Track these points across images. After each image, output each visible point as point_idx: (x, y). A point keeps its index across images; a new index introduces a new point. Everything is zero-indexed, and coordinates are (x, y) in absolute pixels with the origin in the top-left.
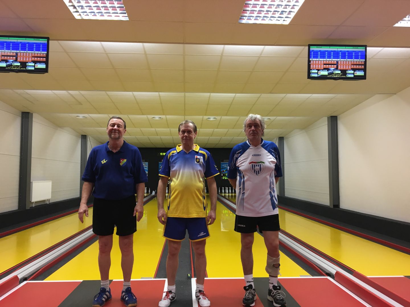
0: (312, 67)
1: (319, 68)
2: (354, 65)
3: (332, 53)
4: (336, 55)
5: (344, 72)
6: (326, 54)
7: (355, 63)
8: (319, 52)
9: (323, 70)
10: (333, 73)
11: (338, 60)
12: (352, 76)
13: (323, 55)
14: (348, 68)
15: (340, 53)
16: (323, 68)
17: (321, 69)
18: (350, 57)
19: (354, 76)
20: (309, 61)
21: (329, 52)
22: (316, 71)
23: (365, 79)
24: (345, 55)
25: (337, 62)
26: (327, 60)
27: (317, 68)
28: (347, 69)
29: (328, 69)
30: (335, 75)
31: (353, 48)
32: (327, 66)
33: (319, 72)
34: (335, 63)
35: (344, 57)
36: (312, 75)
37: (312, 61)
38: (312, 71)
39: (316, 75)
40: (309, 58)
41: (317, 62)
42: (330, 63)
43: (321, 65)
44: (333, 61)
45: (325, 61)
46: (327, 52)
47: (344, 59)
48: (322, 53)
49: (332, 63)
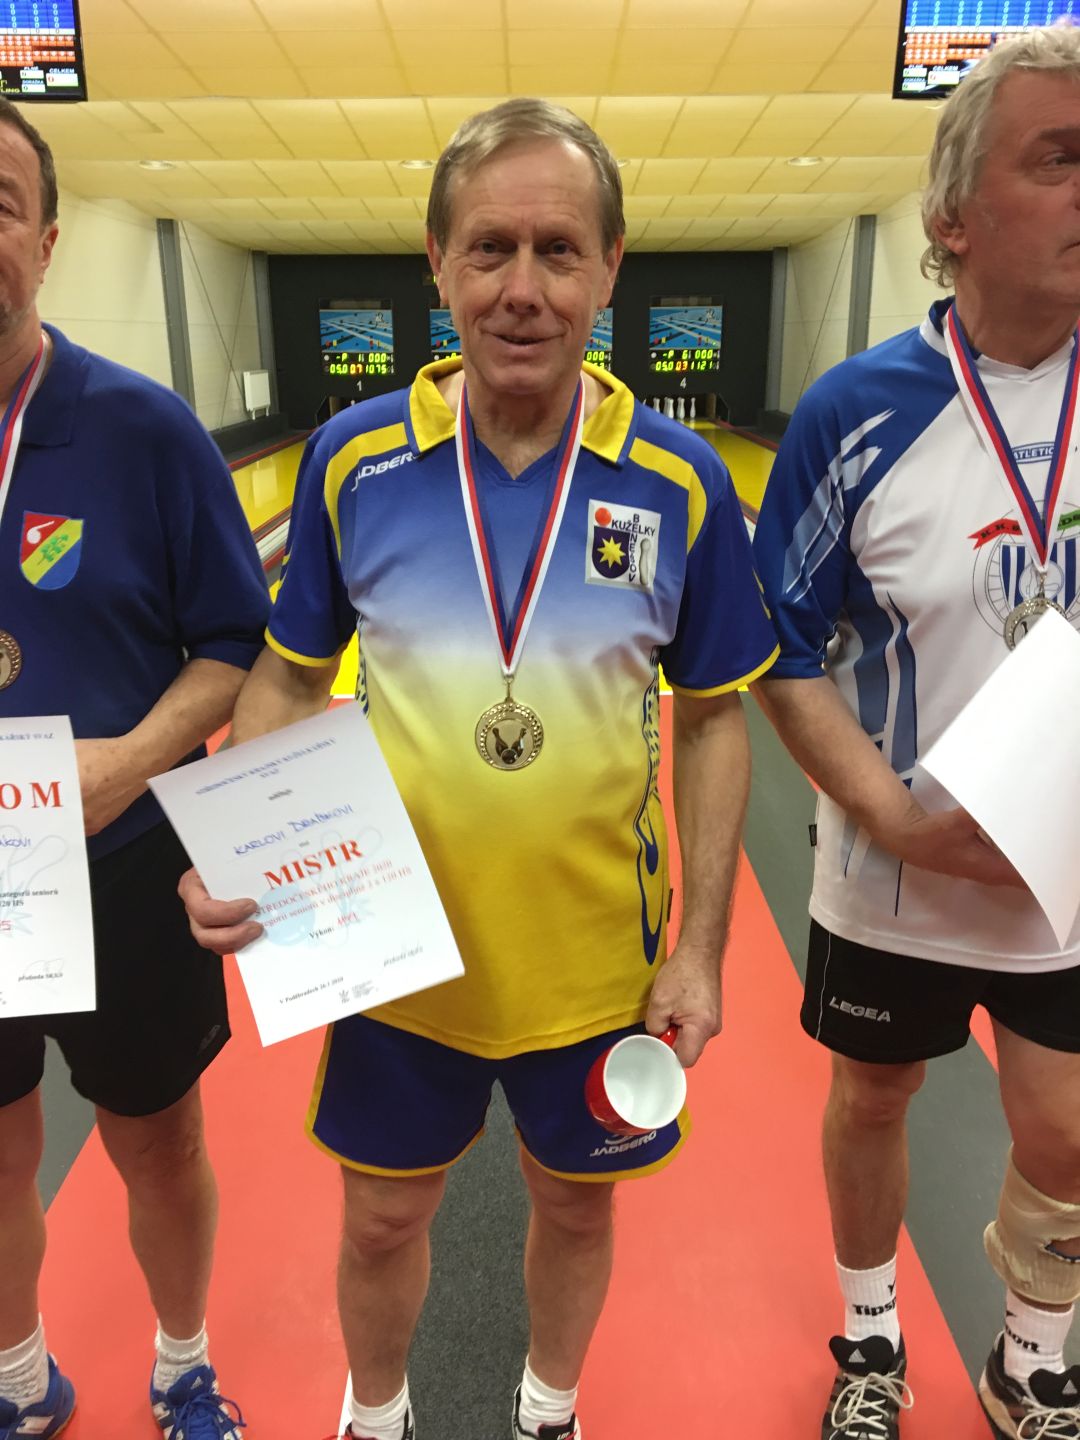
0: (909, 57)
1: (933, 61)
3: (980, 4)
4: (993, 10)
6: (961, 9)
8: (938, 4)
9: (944, 66)
11: (997, 29)
13: (949, 10)
15: (1007, 4)
16: (944, 62)
17: (938, 65)
18: (1038, 18)
20: (903, 37)
21: (971, 3)
22: (923, 72)
24: (1019, 10)
25: (994, 37)
26: (961, 31)
27: (926, 62)
29: (960, 64)
32: (960, 51)
33: (930, 73)
34: (987, 39)
35: (1016, 19)
36: (909, 86)
37: (911, 36)
38: (906, 72)
39: (920, 87)
40: (904, 22)
41: (928, 38)
42: (970, 41)
43: (939, 49)
44: (979, 36)
45: (953, 36)
46: (961, 4)
47: (1017, 24)
48: (947, 5)
49: (978, 41)
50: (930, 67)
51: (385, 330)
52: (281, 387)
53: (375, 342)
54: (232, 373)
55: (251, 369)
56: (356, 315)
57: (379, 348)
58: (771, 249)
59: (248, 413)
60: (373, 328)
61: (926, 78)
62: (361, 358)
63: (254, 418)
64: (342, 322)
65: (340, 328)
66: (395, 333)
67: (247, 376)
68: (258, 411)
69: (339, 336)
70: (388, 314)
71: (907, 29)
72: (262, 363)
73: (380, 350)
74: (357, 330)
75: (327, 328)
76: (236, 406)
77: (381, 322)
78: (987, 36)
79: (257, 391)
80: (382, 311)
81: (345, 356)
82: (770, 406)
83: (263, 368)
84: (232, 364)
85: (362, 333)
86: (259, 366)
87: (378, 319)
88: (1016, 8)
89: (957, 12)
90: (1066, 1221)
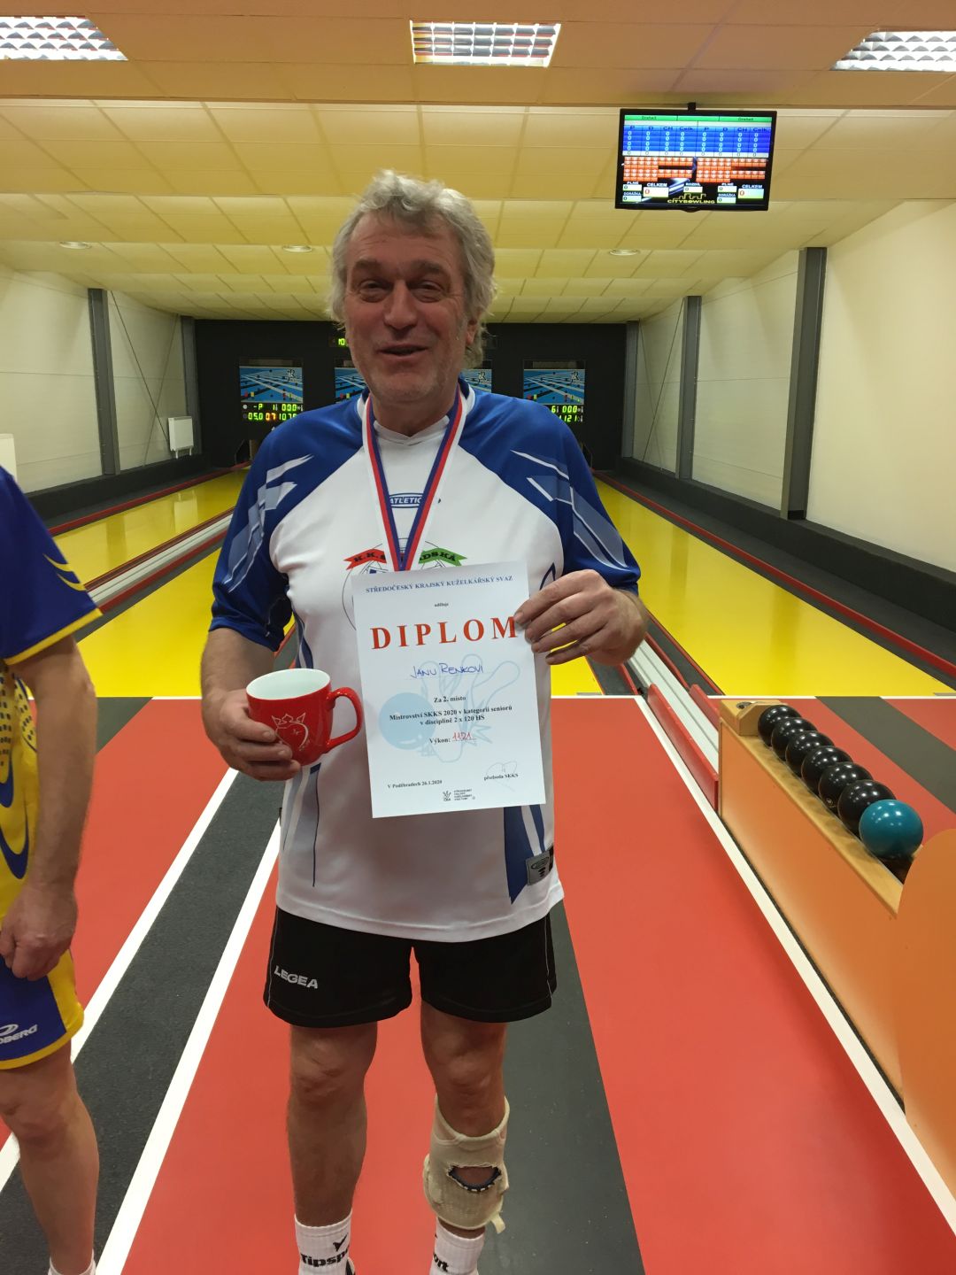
0: (626, 175)
1: (647, 179)
2: (738, 168)
3: (682, 134)
4: (693, 139)
5: (711, 189)
6: (667, 138)
7: (742, 164)
8: (648, 133)
9: (656, 183)
10: (682, 193)
11: (698, 154)
12: (732, 200)
13: (658, 140)
14: (724, 178)
15: (704, 134)
16: (656, 179)
17: (650, 182)
19: (738, 200)
20: (621, 159)
21: (675, 133)
22: (639, 188)
23: (765, 209)
24: (715, 141)
25: (696, 161)
26: (668, 156)
27: (641, 179)
28: (719, 180)
29: (670, 182)
30: (687, 199)
31: (739, 121)
32: (669, 171)
33: (645, 188)
34: (690, 163)
35: (713, 147)
36: (628, 199)
37: (627, 158)
38: (628, 187)
39: (637, 199)
40: (621, 149)
41: (641, 160)
42: (676, 163)
43: (651, 169)
44: (683, 159)
45: (662, 159)
46: (668, 133)
47: (714, 151)
48: (655, 135)
49: (682, 164)
50: (644, 184)
51: (296, 384)
52: (203, 431)
53: (288, 394)
54: (157, 419)
55: (177, 415)
56: (271, 371)
57: (291, 399)
58: (624, 322)
59: (173, 453)
60: (285, 383)
61: (642, 192)
62: (275, 408)
63: (177, 457)
64: (258, 377)
65: (257, 382)
66: (305, 386)
67: (172, 421)
68: (180, 451)
69: (256, 389)
70: (299, 371)
71: (625, 153)
72: (187, 411)
73: (291, 401)
74: (271, 384)
75: (246, 382)
76: (161, 446)
77: (294, 377)
78: (690, 159)
79: (181, 434)
80: (294, 369)
81: (261, 406)
82: (626, 454)
83: (188, 414)
84: (157, 412)
85: (277, 386)
86: (185, 412)
87: (290, 375)
88: (713, 138)
89: (665, 140)
90: (461, 1149)
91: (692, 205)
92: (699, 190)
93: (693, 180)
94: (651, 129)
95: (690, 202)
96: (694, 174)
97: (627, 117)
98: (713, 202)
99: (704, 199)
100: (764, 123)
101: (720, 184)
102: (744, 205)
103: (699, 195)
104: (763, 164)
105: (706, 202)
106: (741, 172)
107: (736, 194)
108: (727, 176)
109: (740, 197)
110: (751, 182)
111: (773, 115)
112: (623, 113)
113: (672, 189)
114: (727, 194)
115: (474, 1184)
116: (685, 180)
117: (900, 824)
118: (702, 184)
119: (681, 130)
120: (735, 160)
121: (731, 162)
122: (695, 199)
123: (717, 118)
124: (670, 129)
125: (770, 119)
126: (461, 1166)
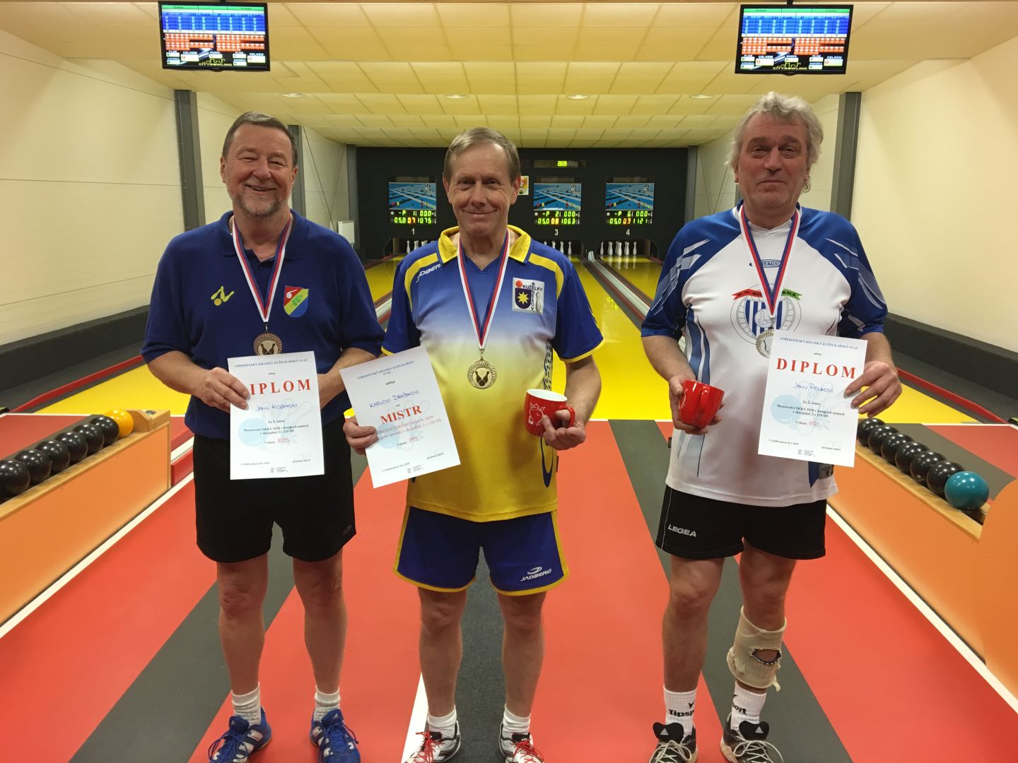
0: (744, 50)
1: (759, 53)
2: (824, 45)
3: (785, 21)
4: (793, 24)
5: (804, 60)
6: (774, 25)
7: (827, 42)
8: (760, 21)
9: (765, 56)
10: (783, 62)
11: (796, 35)
12: (820, 67)
13: (767, 25)
14: (814, 51)
15: (801, 21)
16: (765, 53)
17: (761, 55)
18: (820, 30)
19: (824, 67)
20: (740, 39)
21: (780, 21)
22: (752, 59)
23: (844, 72)
24: (808, 26)
25: (794, 40)
26: (774, 36)
27: (754, 53)
28: (811, 53)
29: (775, 55)
30: (787, 66)
31: (826, 12)
32: (774, 47)
33: (757, 59)
34: (790, 41)
35: (807, 30)
36: (745, 67)
37: (745, 39)
38: (743, 59)
39: (751, 67)
40: (740, 32)
41: (755, 40)
42: (780, 42)
43: (762, 46)
44: (785, 39)
45: (770, 39)
46: (774, 21)
47: (807, 33)
48: (766, 22)
49: (785, 42)
50: (756, 56)
51: (431, 196)
53: (425, 203)
54: (331, 223)
55: (344, 220)
56: (412, 186)
57: (427, 207)
58: (687, 147)
60: (423, 195)
61: (755, 62)
62: (415, 214)
64: (403, 190)
65: (402, 194)
66: (437, 197)
67: (340, 225)
69: (401, 199)
70: (433, 185)
71: (743, 35)
72: (350, 217)
74: (413, 195)
75: (394, 194)
77: (430, 190)
78: (790, 39)
80: (430, 184)
81: (404, 212)
83: (350, 219)
85: (416, 197)
86: (348, 218)
87: (427, 188)
88: (807, 24)
89: (772, 26)
90: (762, 639)
91: (791, 71)
92: (796, 60)
93: (792, 53)
94: (762, 18)
95: (789, 68)
96: (793, 49)
97: (745, 10)
98: (806, 69)
99: (799, 66)
100: (844, 13)
101: (811, 56)
102: (828, 70)
103: (795, 63)
104: (843, 42)
105: (801, 68)
106: (827, 47)
107: (823, 63)
108: (817, 50)
109: (825, 65)
110: (834, 54)
111: (851, 7)
112: (743, 7)
113: (776, 60)
114: (816, 63)
115: (766, 660)
116: (786, 53)
117: (973, 487)
118: (798, 56)
119: (784, 18)
120: (823, 39)
121: (820, 40)
122: (793, 67)
123: (810, 10)
124: (776, 18)
125: (848, 10)
126: (761, 649)
